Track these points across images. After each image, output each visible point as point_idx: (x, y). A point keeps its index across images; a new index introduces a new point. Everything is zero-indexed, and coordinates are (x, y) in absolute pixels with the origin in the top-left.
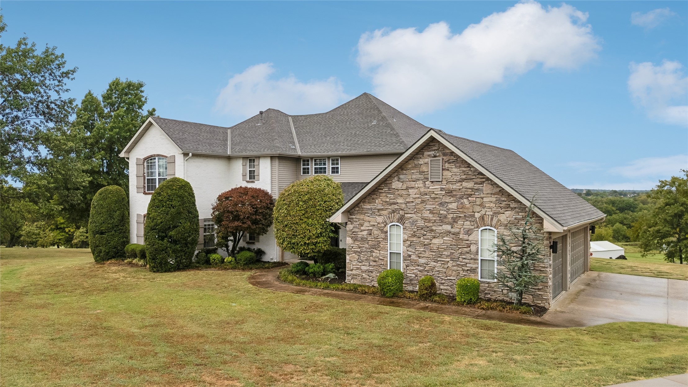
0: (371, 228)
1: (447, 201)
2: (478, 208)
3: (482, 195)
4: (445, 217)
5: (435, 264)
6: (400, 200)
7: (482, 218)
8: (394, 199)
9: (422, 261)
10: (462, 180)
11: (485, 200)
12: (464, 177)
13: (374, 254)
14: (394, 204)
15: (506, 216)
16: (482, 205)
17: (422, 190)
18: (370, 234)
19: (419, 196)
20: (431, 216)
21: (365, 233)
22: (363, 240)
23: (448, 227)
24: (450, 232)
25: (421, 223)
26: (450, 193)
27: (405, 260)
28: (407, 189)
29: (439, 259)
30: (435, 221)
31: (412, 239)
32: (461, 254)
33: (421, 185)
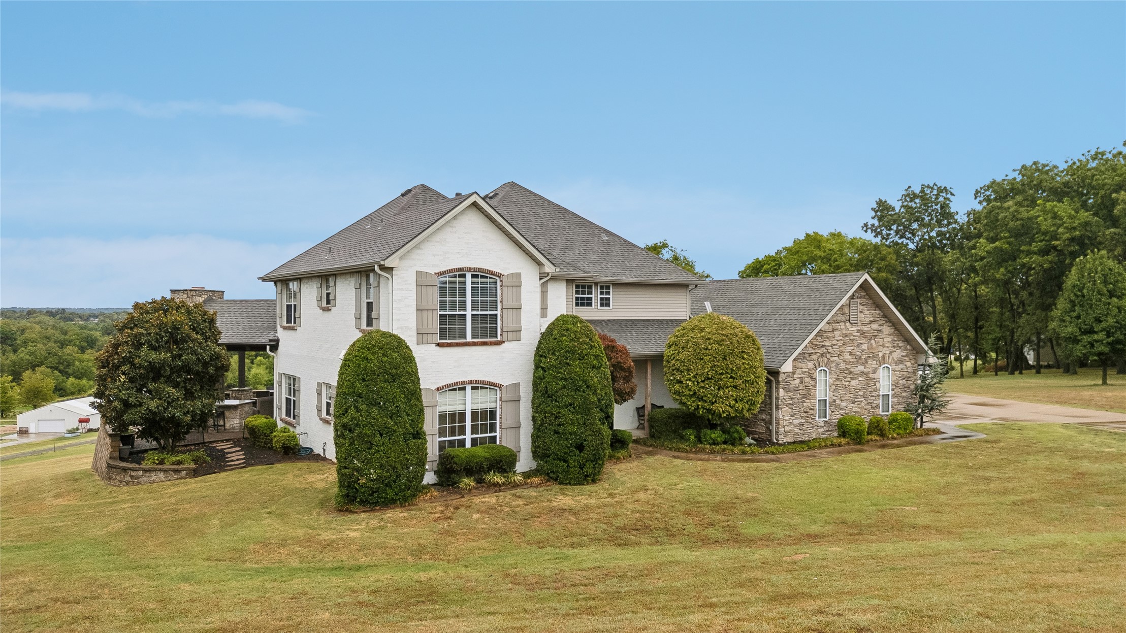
1: (862, 342)
2: (881, 348)
3: (883, 336)
4: (860, 357)
5: (853, 405)
6: (827, 344)
7: (883, 357)
8: (822, 342)
9: (844, 404)
10: (871, 322)
11: (885, 340)
12: (872, 319)
13: (805, 404)
14: (823, 347)
15: (897, 354)
16: (883, 346)
17: (844, 332)
18: (802, 383)
19: (841, 338)
20: (850, 357)
21: (797, 381)
22: (796, 390)
23: (861, 368)
24: (863, 372)
25: (843, 366)
26: (862, 333)
27: (831, 405)
28: (834, 330)
29: (856, 400)
30: (853, 362)
31: (835, 383)
33: (843, 327)
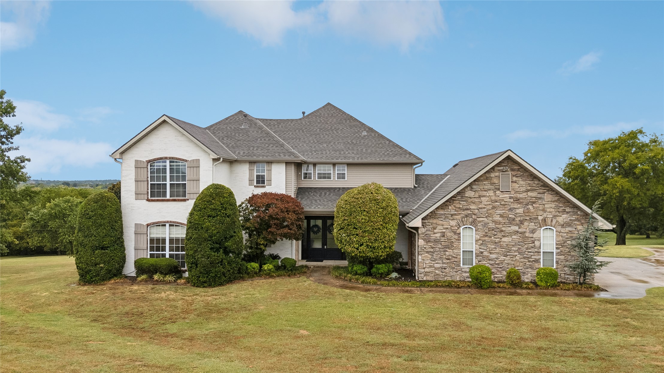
0: (444, 231)
1: (515, 207)
2: (541, 213)
3: (544, 203)
4: (514, 220)
5: (504, 258)
6: (473, 207)
7: (544, 220)
8: (467, 206)
9: (493, 256)
10: (528, 191)
11: (546, 206)
12: (529, 188)
13: (447, 253)
14: (467, 209)
15: (563, 218)
16: (544, 210)
17: (493, 198)
18: (444, 236)
19: (490, 203)
20: (501, 219)
21: (438, 235)
22: (436, 241)
24: (518, 232)
25: (492, 225)
27: (477, 256)
28: (480, 197)
29: (508, 254)
30: (504, 223)
31: (483, 239)
32: (527, 248)
33: (492, 194)
